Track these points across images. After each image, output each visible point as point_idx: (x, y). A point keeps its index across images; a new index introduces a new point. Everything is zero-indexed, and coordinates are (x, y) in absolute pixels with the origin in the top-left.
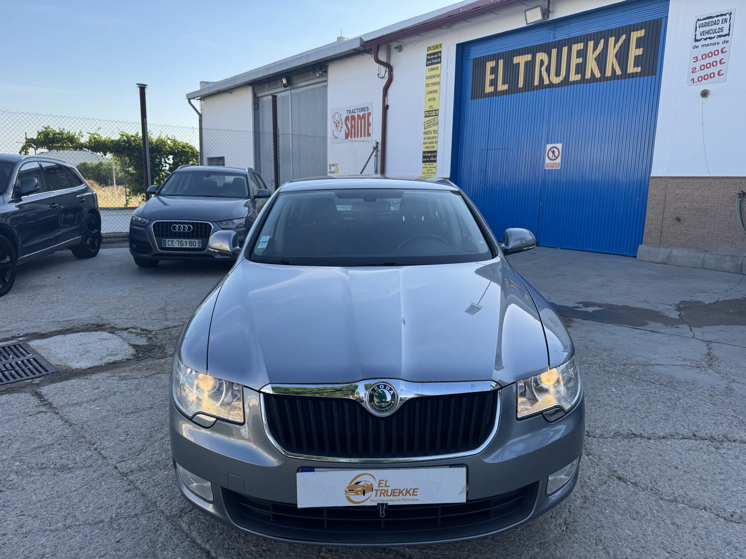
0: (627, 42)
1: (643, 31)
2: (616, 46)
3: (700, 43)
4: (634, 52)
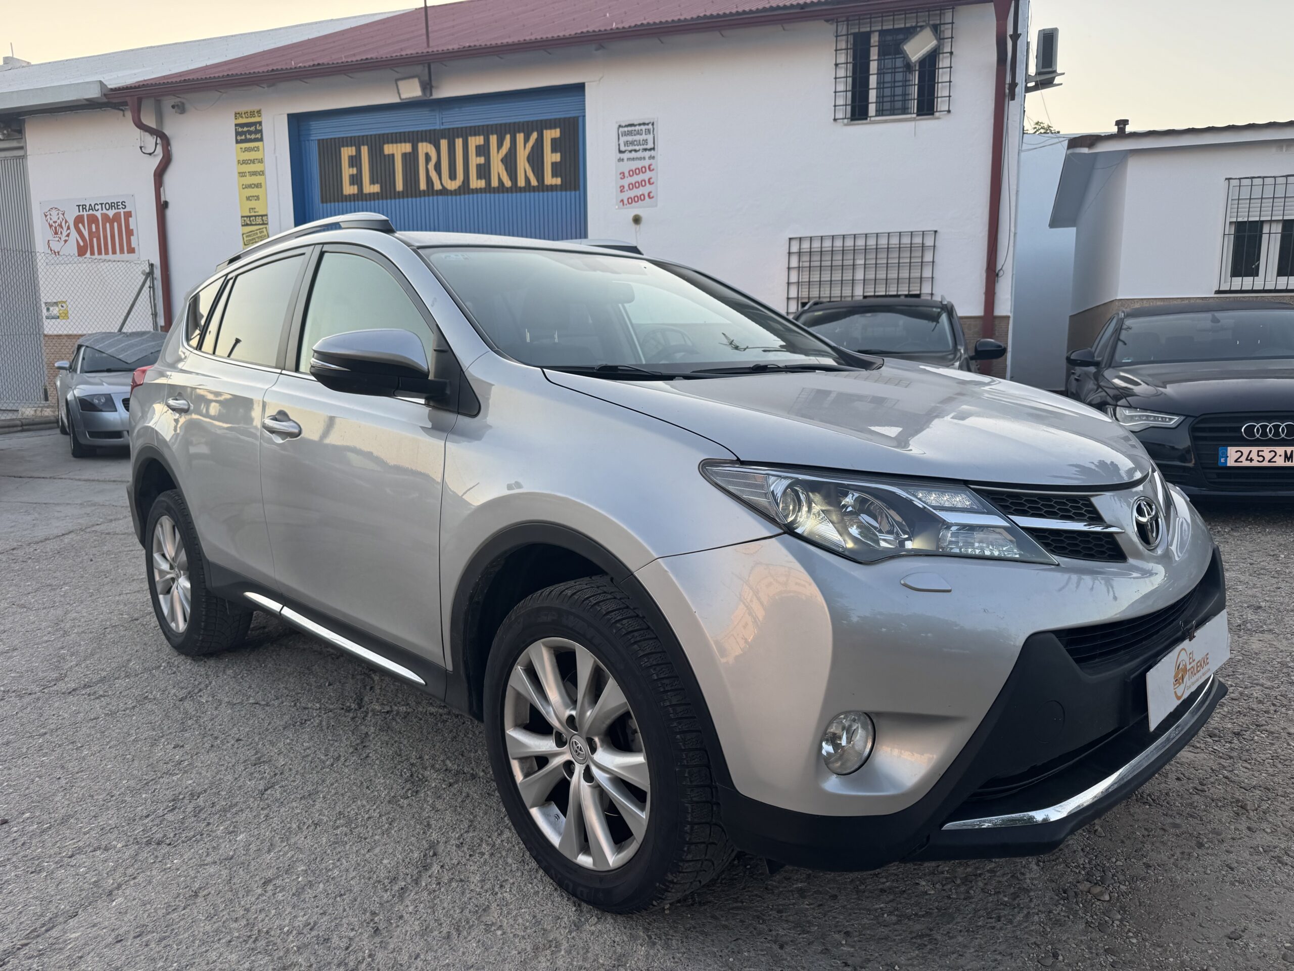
0: (540, 140)
1: (558, 130)
2: (527, 146)
3: (625, 156)
4: (551, 157)
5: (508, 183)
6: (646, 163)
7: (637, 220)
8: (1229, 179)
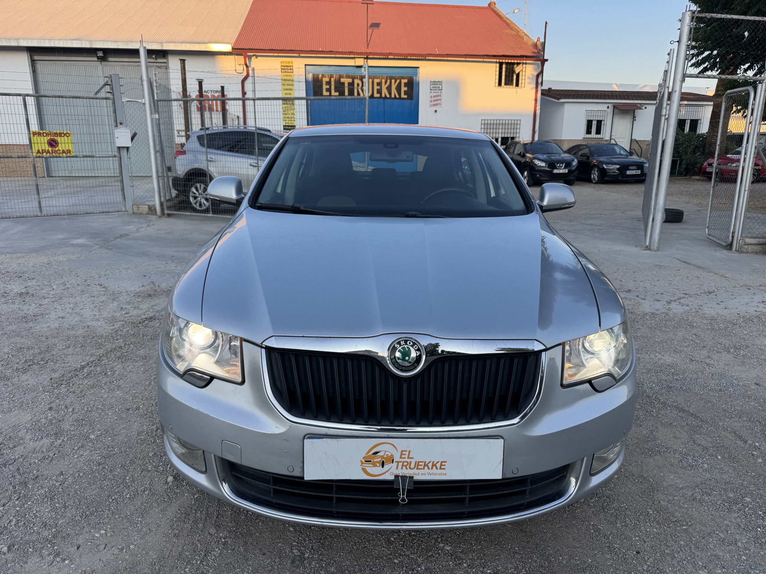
1: (407, 80)
2: (395, 84)
3: (433, 91)
4: (404, 89)
5: (388, 96)
6: (439, 94)
7: (436, 111)
8: (586, 110)
